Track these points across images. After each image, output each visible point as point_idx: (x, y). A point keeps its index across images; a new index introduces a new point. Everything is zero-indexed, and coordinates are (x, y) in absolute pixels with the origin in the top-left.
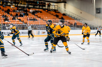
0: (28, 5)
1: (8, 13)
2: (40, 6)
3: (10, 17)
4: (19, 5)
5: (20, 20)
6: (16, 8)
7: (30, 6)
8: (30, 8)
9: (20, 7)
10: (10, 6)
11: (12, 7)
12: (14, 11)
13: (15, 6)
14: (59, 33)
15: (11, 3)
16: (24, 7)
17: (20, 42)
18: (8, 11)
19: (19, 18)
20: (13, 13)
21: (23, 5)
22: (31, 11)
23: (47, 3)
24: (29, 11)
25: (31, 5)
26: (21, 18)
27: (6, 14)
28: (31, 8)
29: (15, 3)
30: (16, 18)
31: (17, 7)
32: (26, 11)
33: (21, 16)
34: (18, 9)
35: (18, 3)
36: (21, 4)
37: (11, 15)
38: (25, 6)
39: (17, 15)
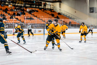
0: (25, 4)
1: (6, 12)
2: (36, 5)
3: (8, 16)
4: (16, 4)
5: (17, 19)
6: (13, 7)
7: (27, 6)
8: (26, 8)
9: (17, 6)
10: (8, 5)
11: (10, 6)
12: (12, 10)
13: (13, 6)
14: (53, 31)
15: (9, 3)
16: (21, 6)
17: (24, 40)
18: (6, 11)
19: (16, 17)
20: (10, 12)
21: (20, 5)
22: (28, 10)
23: (43, 3)
24: (26, 11)
25: (28, 4)
26: (18, 17)
27: (4, 13)
28: (28, 7)
29: (13, 2)
30: (14, 17)
31: (15, 6)
32: (23, 10)
33: (18, 15)
34: (15, 9)
35: (15, 3)
36: (18, 3)
37: (9, 14)
38: (23, 5)
39: (14, 14)
